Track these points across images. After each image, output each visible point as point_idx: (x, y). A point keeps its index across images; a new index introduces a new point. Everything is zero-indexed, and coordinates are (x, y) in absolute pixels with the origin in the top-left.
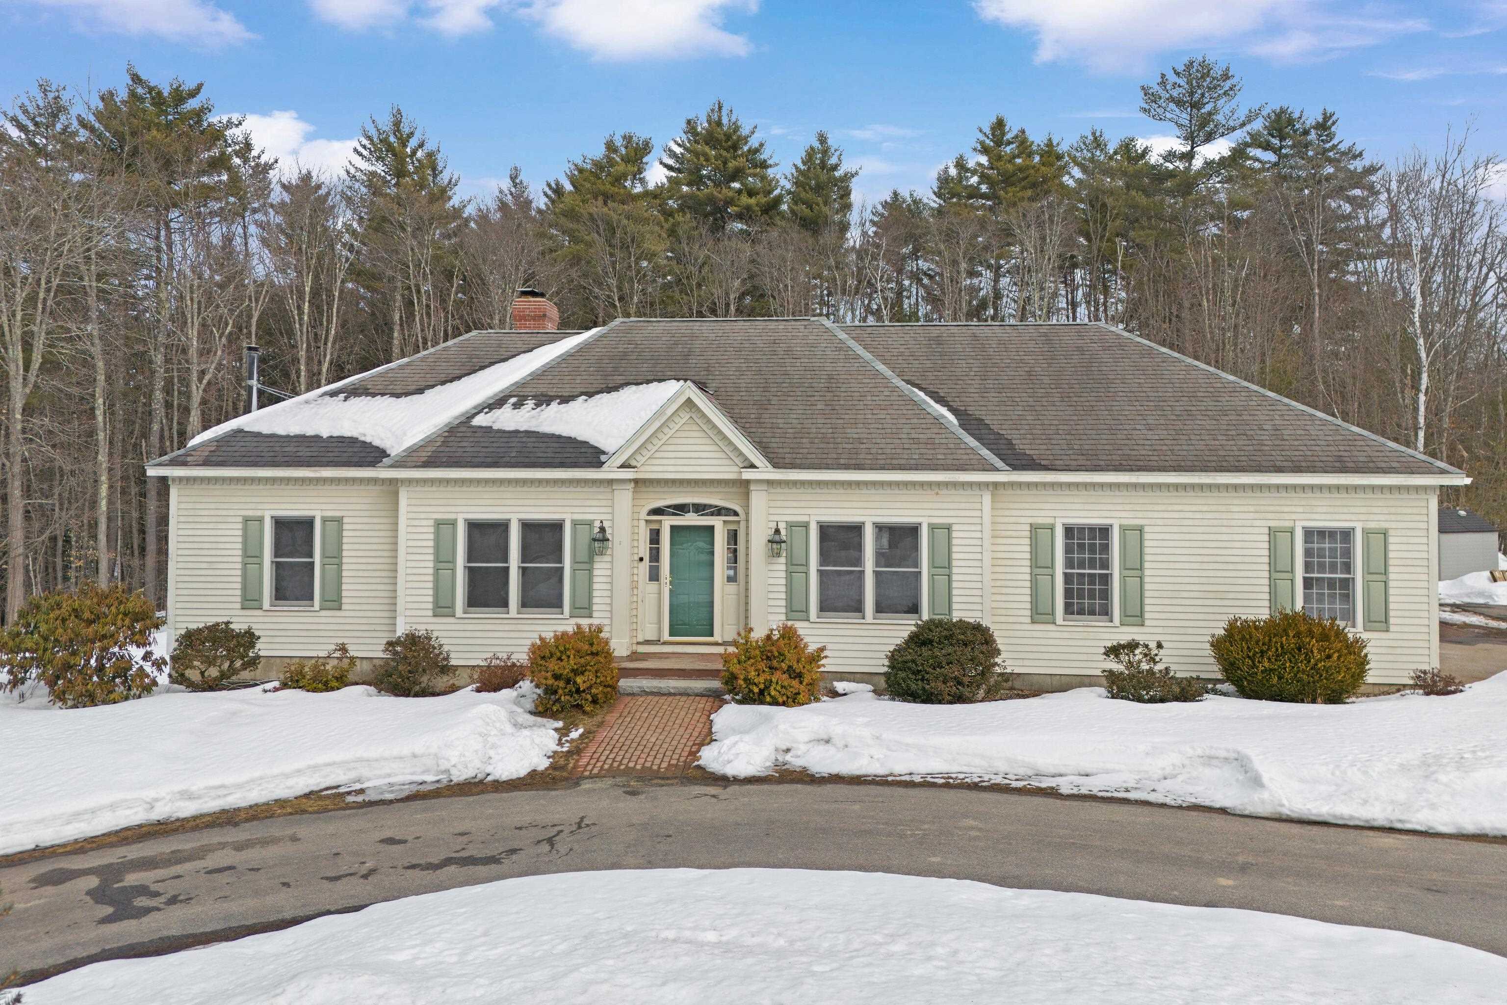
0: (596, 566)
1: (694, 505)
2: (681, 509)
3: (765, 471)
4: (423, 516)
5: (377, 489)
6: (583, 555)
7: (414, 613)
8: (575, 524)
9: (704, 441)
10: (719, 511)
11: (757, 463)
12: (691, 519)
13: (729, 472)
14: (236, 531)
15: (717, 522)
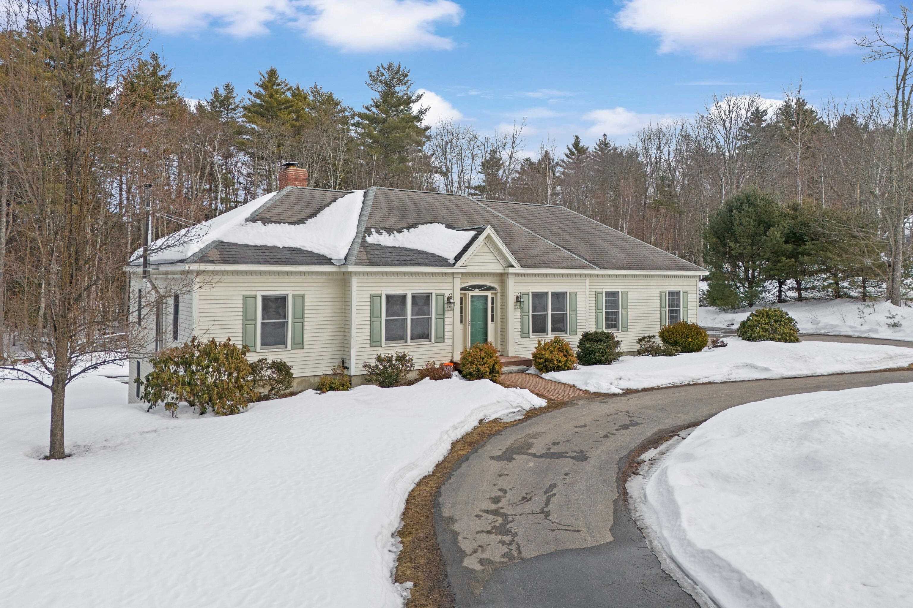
0: (446, 316)
1: (478, 285)
2: (474, 287)
3: (518, 269)
4: (365, 292)
5: (323, 278)
6: (440, 312)
7: (360, 346)
8: (437, 295)
9: (488, 254)
10: (490, 288)
11: (515, 265)
12: (477, 292)
13: (499, 269)
14: (239, 304)
15: (489, 293)
